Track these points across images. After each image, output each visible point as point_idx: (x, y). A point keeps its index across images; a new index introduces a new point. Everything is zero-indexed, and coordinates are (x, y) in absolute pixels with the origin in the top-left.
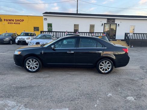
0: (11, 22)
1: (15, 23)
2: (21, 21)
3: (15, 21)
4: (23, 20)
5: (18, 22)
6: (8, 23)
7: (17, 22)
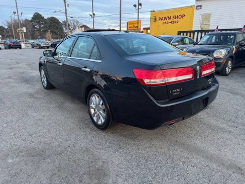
0: (167, 21)
1: (171, 22)
2: (180, 17)
3: (172, 18)
4: (184, 15)
5: (176, 20)
6: (163, 23)
7: (174, 20)
